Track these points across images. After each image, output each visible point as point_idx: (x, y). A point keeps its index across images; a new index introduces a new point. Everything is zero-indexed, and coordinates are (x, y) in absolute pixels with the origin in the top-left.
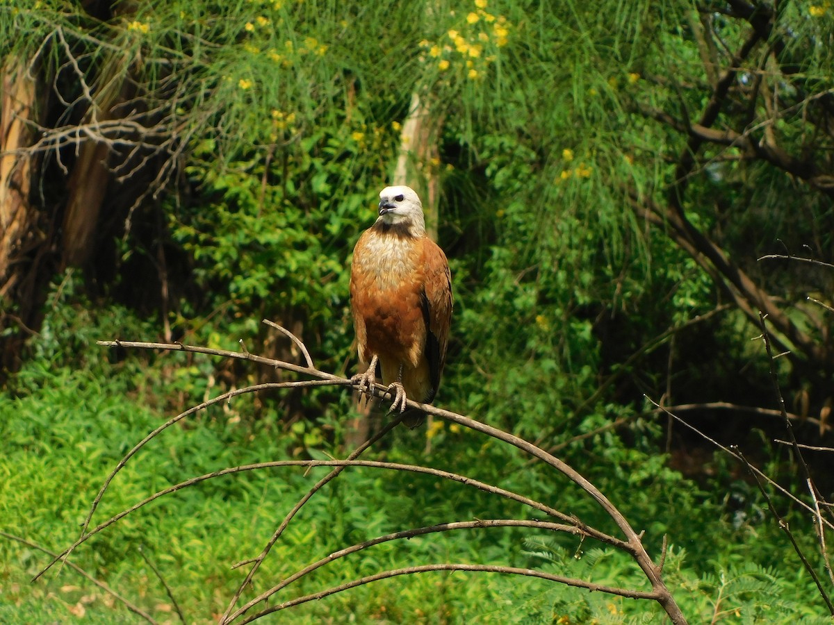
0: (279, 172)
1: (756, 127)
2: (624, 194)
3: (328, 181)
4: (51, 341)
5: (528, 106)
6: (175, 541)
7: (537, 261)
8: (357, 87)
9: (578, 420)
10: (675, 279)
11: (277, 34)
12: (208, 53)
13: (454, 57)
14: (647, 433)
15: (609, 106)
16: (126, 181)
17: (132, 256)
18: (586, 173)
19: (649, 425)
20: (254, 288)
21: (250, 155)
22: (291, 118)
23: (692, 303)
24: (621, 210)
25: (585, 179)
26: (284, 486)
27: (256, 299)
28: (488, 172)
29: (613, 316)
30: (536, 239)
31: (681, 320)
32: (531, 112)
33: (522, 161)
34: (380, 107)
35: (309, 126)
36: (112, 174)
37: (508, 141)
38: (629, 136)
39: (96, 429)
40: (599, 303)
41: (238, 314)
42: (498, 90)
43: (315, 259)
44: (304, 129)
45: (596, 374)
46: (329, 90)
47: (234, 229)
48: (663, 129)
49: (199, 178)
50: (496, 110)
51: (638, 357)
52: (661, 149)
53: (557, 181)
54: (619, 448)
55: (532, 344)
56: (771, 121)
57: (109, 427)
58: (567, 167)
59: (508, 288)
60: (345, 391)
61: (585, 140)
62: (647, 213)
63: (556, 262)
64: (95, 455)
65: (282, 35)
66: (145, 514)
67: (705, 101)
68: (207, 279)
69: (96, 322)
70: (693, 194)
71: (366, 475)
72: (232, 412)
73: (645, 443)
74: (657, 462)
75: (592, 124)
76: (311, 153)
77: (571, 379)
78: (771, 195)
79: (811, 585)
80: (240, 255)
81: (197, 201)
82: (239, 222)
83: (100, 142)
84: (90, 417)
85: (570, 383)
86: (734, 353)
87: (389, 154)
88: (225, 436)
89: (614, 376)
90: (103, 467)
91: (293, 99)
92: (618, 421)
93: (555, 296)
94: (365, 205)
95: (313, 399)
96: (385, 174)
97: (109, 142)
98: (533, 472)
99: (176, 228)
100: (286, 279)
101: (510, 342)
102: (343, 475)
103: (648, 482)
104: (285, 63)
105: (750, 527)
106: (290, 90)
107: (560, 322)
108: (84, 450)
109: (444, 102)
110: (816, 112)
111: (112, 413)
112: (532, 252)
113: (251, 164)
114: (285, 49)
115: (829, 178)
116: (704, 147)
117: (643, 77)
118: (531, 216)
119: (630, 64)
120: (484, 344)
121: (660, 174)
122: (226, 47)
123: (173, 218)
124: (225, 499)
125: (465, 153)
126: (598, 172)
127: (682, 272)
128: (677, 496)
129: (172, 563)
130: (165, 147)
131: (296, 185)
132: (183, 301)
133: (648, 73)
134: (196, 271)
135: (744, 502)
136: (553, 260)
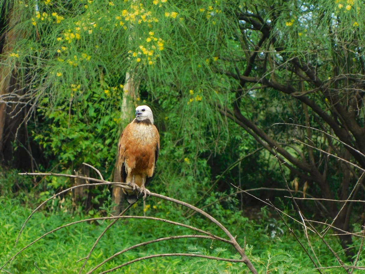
0: (74, 109)
1: (267, 74)
2: (215, 106)
3: (95, 111)
5: (174, 74)
6: (46, 261)
7: (182, 137)
8: (104, 72)
9: (204, 201)
10: (239, 139)
11: (70, 53)
12: (43, 63)
13: (142, 56)
14: (232, 203)
15: (206, 71)
16: (14, 118)
17: (18, 148)
18: (200, 99)
19: (233, 199)
20: (69, 157)
21: (63, 103)
22: (79, 87)
23: (247, 148)
24: (215, 113)
25: (200, 101)
26: (89, 237)
27: (70, 161)
28: (160, 102)
29: (215, 156)
30: (181, 128)
31: (242, 156)
32: (175, 76)
33: (173, 96)
34: (114, 79)
35: (86, 90)
36: (9, 115)
37: (167, 89)
38: (215, 82)
39: (11, 219)
40: (209, 151)
41: (63, 168)
42: (162, 69)
43: (92, 143)
44: (84, 91)
45: (210, 180)
46: (93, 74)
47: (58, 134)
48: (230, 78)
49: (43, 114)
50: (161, 76)
51: (226, 172)
52: (229, 87)
53: (188, 103)
54: (222, 209)
55: (183, 170)
56: (273, 71)
57: (16, 218)
58: (192, 97)
59: (172, 148)
60: (110, 196)
61: (198, 86)
62: (225, 113)
63: (190, 137)
64: (11, 230)
65: (72, 53)
66: (34, 252)
67: (245, 66)
68: (49, 156)
69: (6, 176)
70: (244, 104)
71: (121, 229)
72: (64, 208)
73: (232, 207)
74: (238, 214)
75: (200, 79)
76: (87, 100)
77: (200, 183)
78: (275, 102)
79: (306, 259)
80: (62, 144)
81: (42, 124)
82: (61, 131)
83: (2, 103)
84: (8, 215)
85: (200, 185)
86: (265, 168)
87: (120, 98)
88: (62, 218)
89: (217, 180)
90: (15, 234)
91: (79, 79)
92: (220, 199)
93: (191, 150)
94: (111, 119)
95: (96, 200)
96: (118, 106)
97: (6, 102)
98: (188, 222)
99: (35, 136)
100: (81, 152)
101: (175, 170)
102: (112, 229)
103: (235, 222)
104: (74, 64)
105: (278, 237)
106: (77, 76)
107: (194, 160)
108: (7, 228)
109: (140, 75)
110: (291, 65)
111: (17, 212)
112: (180, 133)
113: (63, 107)
114: (74, 59)
115: (299, 93)
116: (247, 84)
117: (219, 58)
118: (178, 118)
119: (214, 53)
120: (164, 172)
121: (229, 97)
122: (50, 60)
123: (33, 132)
124: (65, 243)
125: (150, 95)
126: (205, 98)
127: (242, 136)
128: (247, 227)
129: (46, 270)
130: (29, 103)
131: (82, 114)
132: (40, 165)
133: (221, 56)
134: (44, 152)
135: (275, 227)
136: (189, 136)
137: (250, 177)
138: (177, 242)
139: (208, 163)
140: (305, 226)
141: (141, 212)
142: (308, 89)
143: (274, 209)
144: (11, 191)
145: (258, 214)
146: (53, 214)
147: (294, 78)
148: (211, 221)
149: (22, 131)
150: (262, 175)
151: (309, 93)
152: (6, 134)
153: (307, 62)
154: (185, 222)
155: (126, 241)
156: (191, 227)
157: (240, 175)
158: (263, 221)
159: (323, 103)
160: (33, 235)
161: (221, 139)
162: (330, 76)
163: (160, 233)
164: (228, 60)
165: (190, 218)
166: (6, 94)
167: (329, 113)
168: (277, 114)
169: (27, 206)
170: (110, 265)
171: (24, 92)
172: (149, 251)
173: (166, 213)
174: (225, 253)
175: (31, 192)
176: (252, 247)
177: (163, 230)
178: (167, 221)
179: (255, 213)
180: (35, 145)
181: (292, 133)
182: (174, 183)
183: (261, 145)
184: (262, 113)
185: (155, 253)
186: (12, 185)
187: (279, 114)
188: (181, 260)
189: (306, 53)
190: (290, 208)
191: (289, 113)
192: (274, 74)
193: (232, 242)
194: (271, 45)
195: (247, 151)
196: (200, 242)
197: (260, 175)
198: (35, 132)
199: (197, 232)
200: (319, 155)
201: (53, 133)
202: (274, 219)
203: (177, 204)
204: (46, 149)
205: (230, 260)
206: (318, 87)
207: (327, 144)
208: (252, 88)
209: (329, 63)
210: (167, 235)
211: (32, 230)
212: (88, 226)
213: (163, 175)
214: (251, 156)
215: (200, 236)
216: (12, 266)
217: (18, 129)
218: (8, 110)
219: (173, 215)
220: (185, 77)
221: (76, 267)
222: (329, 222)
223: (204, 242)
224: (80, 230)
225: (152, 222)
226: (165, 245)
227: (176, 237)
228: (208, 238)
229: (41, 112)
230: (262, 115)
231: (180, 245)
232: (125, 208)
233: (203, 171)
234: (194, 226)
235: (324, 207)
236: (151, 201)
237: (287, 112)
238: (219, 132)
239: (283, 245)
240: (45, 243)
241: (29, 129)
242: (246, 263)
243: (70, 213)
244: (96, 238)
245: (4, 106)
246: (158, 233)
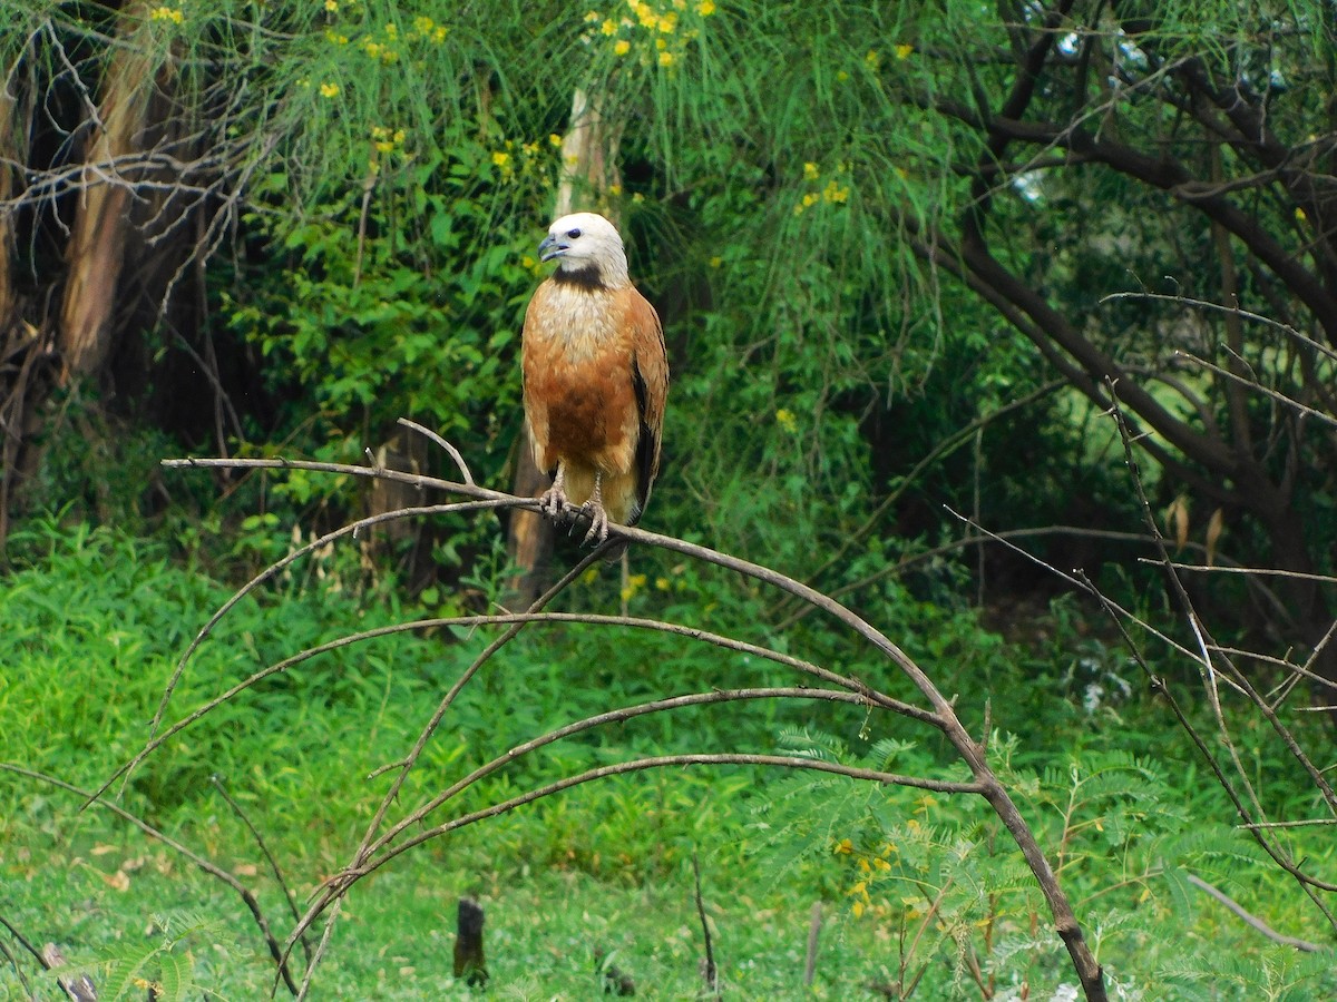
0: (381, 219)
1: (1088, 115)
2: (898, 224)
3: (456, 228)
4: (53, 488)
5: (749, 100)
6: (258, 770)
7: (771, 332)
8: (494, 85)
9: (843, 566)
10: (978, 347)
11: (373, 15)
12: (271, 48)
13: (637, 34)
14: (946, 578)
15: (867, 97)
16: (158, 242)
17: (167, 354)
18: (841, 197)
19: (950, 567)
20: (354, 393)
21: (340, 194)
22: (400, 136)
23: (1005, 382)
24: (894, 248)
25: (839, 205)
26: (417, 683)
27: (356, 405)
28: (692, 202)
29: (889, 405)
30: (770, 300)
31: (988, 408)
32: (753, 111)
33: (740, 184)
34: (530, 114)
35: (426, 149)
36: (139, 234)
37: (719, 154)
38: (900, 138)
39: (131, 613)
40: (868, 387)
41: (332, 433)
42: (705, 82)
43: (440, 344)
44: (418, 153)
45: (869, 493)
46: (453, 92)
47: (318, 306)
48: (951, 124)
49: (264, 231)
50: (702, 108)
51: (929, 465)
52: (948, 153)
53: (798, 210)
54: (907, 602)
55: (770, 454)
56: (1110, 104)
57: (151, 609)
58: (812, 188)
59: (731, 372)
60: (498, 537)
61: (837, 147)
62: (932, 250)
63: (801, 331)
64: (132, 650)
65: (379, 15)
66: (213, 733)
67: (1009, 80)
68: (280, 385)
69: (119, 456)
70: (1000, 220)
71: (534, 659)
72: (330, 578)
73: (946, 593)
74: (965, 621)
75: (844, 123)
76: (429, 188)
77: (831, 502)
78: (1116, 216)
79: (1209, 792)
80: (330, 345)
81: (260, 268)
82: (327, 295)
83: (117, 186)
84: (120, 596)
85: (830, 508)
86: (1071, 459)
87: (547, 183)
88: (323, 613)
89: (894, 495)
90: (146, 666)
91: (401, 109)
92: (903, 562)
93: (802, 382)
94: (513, 260)
95: (449, 551)
96: (540, 212)
97: (130, 185)
98: (783, 641)
99: (232, 311)
100: (398, 377)
101: (739, 452)
102: (502, 659)
103: (953, 650)
104: (388, 55)
105: (1110, 709)
106: (395, 96)
107: (811, 419)
108: (117, 643)
109: (625, 102)
110: (1176, 87)
111: (154, 587)
112: (765, 317)
113: (340, 206)
114: (386, 36)
115: (1204, 185)
116: (1014, 147)
117: (916, 51)
118: (760, 264)
119: (896, 31)
120: (701, 457)
121: (948, 192)
122: (298, 37)
123: (226, 297)
124: (329, 705)
125: (661, 176)
126: (858, 192)
127: (988, 336)
128: (996, 669)
129: (256, 804)
130: (214, 190)
131: (409, 237)
132: (247, 418)
133: (924, 45)
134: (264, 372)
135: (1099, 672)
136: (795, 329)
137: (1013, 488)
138: (739, 715)
139: (864, 431)
140: (1211, 670)
141: (612, 602)
142: (1234, 174)
143: (1099, 604)
144: (135, 508)
145: (1040, 620)
146: (287, 599)
147: (1185, 133)
148: (865, 642)
149: (187, 293)
150: (1058, 482)
151: (1238, 188)
152: (126, 302)
153: (1233, 74)
154: (773, 640)
155: (552, 703)
156: (793, 660)
157: (977, 477)
158: (1056, 648)
159: (1289, 228)
160: (213, 674)
161: (914, 345)
162: (1317, 130)
163: (678, 680)
164: (947, 56)
165: (790, 628)
166: (131, 156)
167: (1308, 262)
168: (1117, 260)
169: (194, 565)
170: (492, 792)
171: (199, 149)
172: (637, 743)
173: (701, 608)
174: (913, 758)
175: (212, 514)
176: (1013, 739)
177: (688, 670)
178: (705, 634)
179: (1029, 620)
180: (230, 345)
181: (1170, 331)
182: (736, 500)
183: (1058, 367)
184: (1064, 255)
185: (657, 749)
186: (140, 488)
187: (1126, 260)
188: (752, 781)
189: (1231, 43)
190: (1156, 604)
191: (1164, 260)
192: (1115, 113)
193: (940, 718)
194: (1107, 9)
195: (1004, 392)
196: (823, 715)
197: (1049, 480)
198: (234, 297)
199: (816, 679)
200: (1268, 415)
201: (300, 304)
202: (1097, 642)
203: (745, 574)
204: (268, 362)
205: (931, 783)
206: (1271, 166)
207: (1297, 378)
208: (1032, 162)
209: (1314, 85)
210: (703, 684)
211: (207, 654)
212: (415, 645)
213: (693, 469)
214: (1019, 410)
215: (822, 692)
216: (131, 787)
217: (171, 284)
218: (138, 212)
219: (730, 617)
220: (788, 115)
221: (366, 795)
222: (1298, 659)
223: (838, 718)
224: (384, 659)
225: (652, 638)
226: (694, 725)
227: (734, 692)
228: (852, 702)
229: (257, 224)
230: (1062, 262)
231: (750, 726)
232: (554, 582)
233: (841, 458)
234: (802, 657)
235: (1278, 604)
236: (650, 562)
237: (1157, 254)
238: (906, 320)
239: (1125, 737)
240: (254, 704)
241: (211, 287)
242: (989, 794)
243: (350, 597)
244: (443, 688)
245: (121, 198)
246: (670, 680)
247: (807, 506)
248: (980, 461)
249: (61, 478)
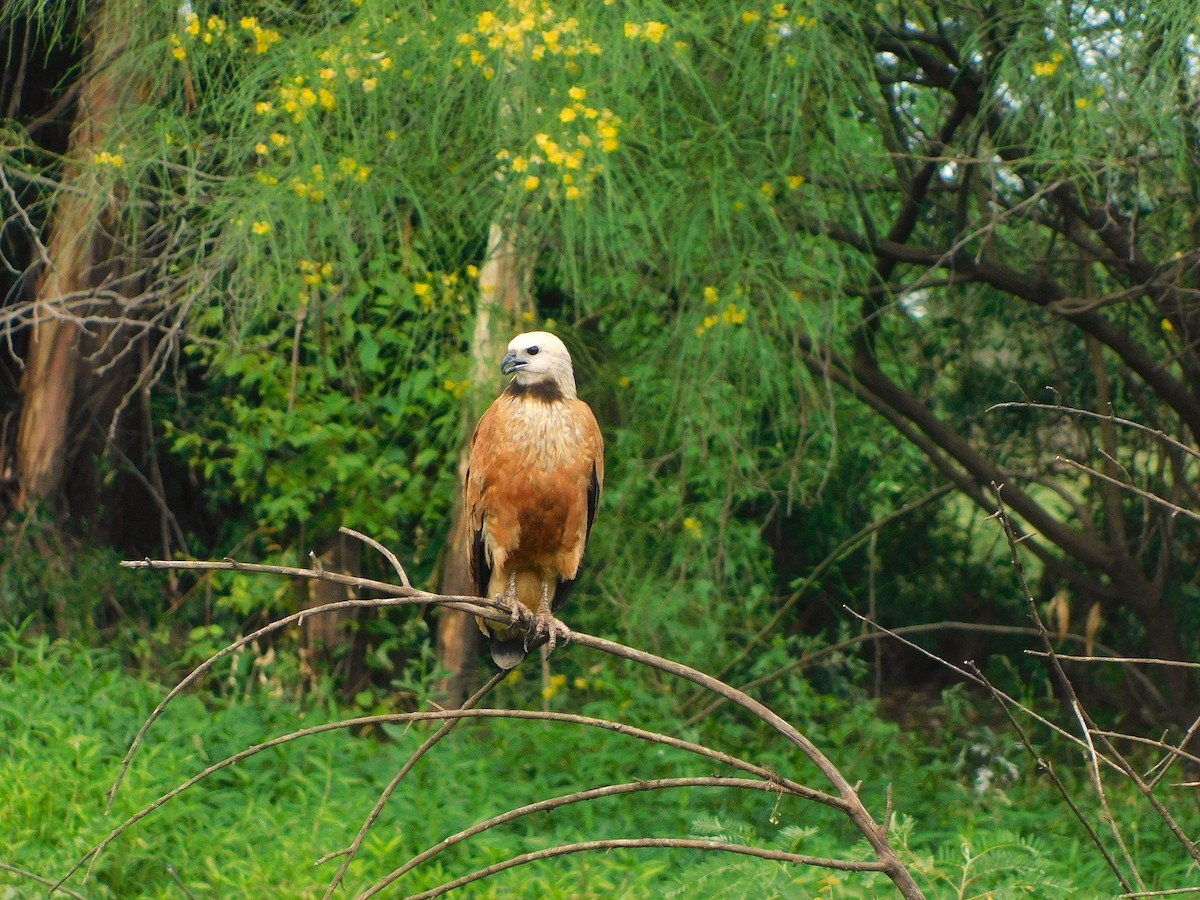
0: (313, 347)
1: (969, 238)
2: (792, 342)
3: (382, 354)
4: (15, 603)
5: (652, 230)
6: (210, 862)
7: (678, 445)
8: (415, 221)
9: (749, 664)
10: (871, 457)
11: (301, 157)
12: (206, 189)
13: (545, 170)
14: (845, 672)
15: (762, 224)
16: (107, 372)
17: (117, 478)
18: (740, 318)
19: (849, 661)
20: (290, 510)
21: (274, 324)
22: (328, 269)
23: (896, 488)
24: (790, 365)
25: (738, 326)
26: (354, 780)
27: (293, 522)
28: (602, 327)
29: (789, 511)
30: (675, 415)
31: (881, 513)
32: (656, 240)
33: (646, 308)
34: (449, 247)
35: (353, 281)
36: (88, 363)
37: (627, 281)
38: (793, 263)
39: (89, 718)
40: (769, 495)
41: (271, 547)
42: (610, 215)
43: (370, 463)
44: (345, 284)
45: (772, 594)
46: (376, 228)
47: (256, 430)
48: (841, 249)
49: (204, 362)
50: (608, 239)
51: (827, 567)
52: (840, 276)
53: (700, 332)
54: (809, 695)
55: (679, 560)
56: (989, 227)
57: (107, 713)
58: (711, 311)
59: (641, 484)
60: (427, 642)
61: (735, 272)
62: (826, 367)
63: (705, 445)
64: (92, 752)
65: (306, 157)
66: (167, 828)
67: (895, 206)
68: (221, 504)
69: (74, 572)
70: (889, 338)
71: (465, 756)
72: (272, 682)
73: (845, 685)
74: (863, 711)
75: (741, 249)
76: (355, 317)
77: (737, 604)
78: (996, 332)
79: (1090, 865)
80: (267, 466)
81: (201, 395)
82: (263, 420)
83: (66, 321)
84: (80, 703)
85: (736, 610)
86: (958, 558)
87: (465, 311)
88: (266, 716)
89: (796, 596)
90: (105, 769)
91: (328, 244)
92: (805, 658)
93: (707, 491)
94: (435, 384)
95: (382, 657)
96: (460, 338)
97: (80, 321)
98: (695, 734)
99: (176, 437)
100: (331, 495)
101: (650, 558)
102: (433, 756)
103: (853, 739)
104: (314, 194)
105: (999, 791)
106: (322, 232)
107: (716, 526)
108: (77, 746)
109: (536, 234)
110: (1050, 210)
111: (111, 696)
112: (670, 432)
113: (274, 336)
114: (313, 177)
115: (1078, 301)
116: (900, 269)
117: (808, 181)
118: (666, 382)
119: (788, 164)
120: (615, 563)
121: (840, 312)
122: (230, 180)
123: (169, 425)
124: (273, 801)
125: (570, 302)
126: (755, 314)
127: (880, 445)
128: (894, 756)
129: (209, 893)
130: (158, 323)
131: (339, 362)
132: (191, 535)
133: (815, 175)
134: (206, 492)
135: (988, 757)
136: (700, 443)
137: (905, 587)
138: (656, 804)
139: (767, 536)
140: (1094, 752)
141: (534, 699)
142: (1106, 290)
143: (988, 693)
144: (90, 620)
145: (933, 710)
146: (233, 703)
147: (1060, 252)
148: (773, 733)
149: (133, 420)
150: (947, 579)
151: (1109, 303)
152: (78, 430)
153: (1103, 197)
154: (685, 733)
155: (481, 797)
156: (707, 750)
157: (872, 577)
158: (948, 735)
159: (1158, 339)
160: (167, 774)
161: (810, 455)
162: (1182, 247)
163: (598, 773)
164: (836, 186)
165: (701, 721)
166: (79, 293)
167: (1176, 370)
168: (998, 372)
169: (145, 673)
170: (426, 879)
171: (141, 286)
172: (560, 831)
173: (618, 704)
174: (818, 841)
175: (161, 626)
176: (909, 821)
177: (607, 763)
178: (625, 728)
179: (922, 709)
180: (173, 467)
181: (1049, 439)
182: (647, 603)
183: (947, 474)
184: (949, 368)
185: (579, 837)
186: (94, 602)
187: (1006, 372)
188: (668, 865)
189: (1099, 168)
190: (1040, 692)
191: (1041, 371)
192: (994, 235)
193: (845, 802)
194: (984, 138)
195: (896, 498)
196: (730, 805)
197: (939, 579)
198: (177, 425)
199: (727, 768)
200: (1140, 513)
201: (239, 428)
202: (987, 729)
203: (657, 668)
204: (212, 483)
205: (837, 862)
206: (1140, 282)
207: (1168, 478)
208: (918, 283)
209: (1178, 205)
210: (620, 775)
211: (161, 755)
212: (352, 744)
213: (608, 575)
214: (909, 515)
215: (736, 781)
216: (94, 879)
217: (117, 411)
218: (86, 344)
219: (646, 713)
220: (689, 243)
221: (310, 884)
222: (1173, 740)
223: (748, 804)
224: (324, 758)
225: (572, 734)
226: (613, 813)
227: (654, 783)
228: (763, 789)
229: (199, 355)
230: (947, 375)
231: (665, 814)
232: (481, 685)
233: (745, 562)
234: (712, 748)
235: (1153, 690)
236: (569, 662)
237: (1036, 366)
238: (803, 432)
239: (1014, 817)
240: (204, 801)
241: (156, 414)
242: (892, 872)
243: (291, 700)
244: (379, 784)
245: (71, 332)
246: (591, 771)
247: (713, 608)
248: (875, 563)
249: (21, 593)
